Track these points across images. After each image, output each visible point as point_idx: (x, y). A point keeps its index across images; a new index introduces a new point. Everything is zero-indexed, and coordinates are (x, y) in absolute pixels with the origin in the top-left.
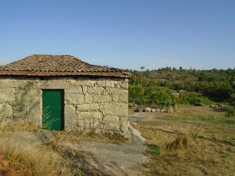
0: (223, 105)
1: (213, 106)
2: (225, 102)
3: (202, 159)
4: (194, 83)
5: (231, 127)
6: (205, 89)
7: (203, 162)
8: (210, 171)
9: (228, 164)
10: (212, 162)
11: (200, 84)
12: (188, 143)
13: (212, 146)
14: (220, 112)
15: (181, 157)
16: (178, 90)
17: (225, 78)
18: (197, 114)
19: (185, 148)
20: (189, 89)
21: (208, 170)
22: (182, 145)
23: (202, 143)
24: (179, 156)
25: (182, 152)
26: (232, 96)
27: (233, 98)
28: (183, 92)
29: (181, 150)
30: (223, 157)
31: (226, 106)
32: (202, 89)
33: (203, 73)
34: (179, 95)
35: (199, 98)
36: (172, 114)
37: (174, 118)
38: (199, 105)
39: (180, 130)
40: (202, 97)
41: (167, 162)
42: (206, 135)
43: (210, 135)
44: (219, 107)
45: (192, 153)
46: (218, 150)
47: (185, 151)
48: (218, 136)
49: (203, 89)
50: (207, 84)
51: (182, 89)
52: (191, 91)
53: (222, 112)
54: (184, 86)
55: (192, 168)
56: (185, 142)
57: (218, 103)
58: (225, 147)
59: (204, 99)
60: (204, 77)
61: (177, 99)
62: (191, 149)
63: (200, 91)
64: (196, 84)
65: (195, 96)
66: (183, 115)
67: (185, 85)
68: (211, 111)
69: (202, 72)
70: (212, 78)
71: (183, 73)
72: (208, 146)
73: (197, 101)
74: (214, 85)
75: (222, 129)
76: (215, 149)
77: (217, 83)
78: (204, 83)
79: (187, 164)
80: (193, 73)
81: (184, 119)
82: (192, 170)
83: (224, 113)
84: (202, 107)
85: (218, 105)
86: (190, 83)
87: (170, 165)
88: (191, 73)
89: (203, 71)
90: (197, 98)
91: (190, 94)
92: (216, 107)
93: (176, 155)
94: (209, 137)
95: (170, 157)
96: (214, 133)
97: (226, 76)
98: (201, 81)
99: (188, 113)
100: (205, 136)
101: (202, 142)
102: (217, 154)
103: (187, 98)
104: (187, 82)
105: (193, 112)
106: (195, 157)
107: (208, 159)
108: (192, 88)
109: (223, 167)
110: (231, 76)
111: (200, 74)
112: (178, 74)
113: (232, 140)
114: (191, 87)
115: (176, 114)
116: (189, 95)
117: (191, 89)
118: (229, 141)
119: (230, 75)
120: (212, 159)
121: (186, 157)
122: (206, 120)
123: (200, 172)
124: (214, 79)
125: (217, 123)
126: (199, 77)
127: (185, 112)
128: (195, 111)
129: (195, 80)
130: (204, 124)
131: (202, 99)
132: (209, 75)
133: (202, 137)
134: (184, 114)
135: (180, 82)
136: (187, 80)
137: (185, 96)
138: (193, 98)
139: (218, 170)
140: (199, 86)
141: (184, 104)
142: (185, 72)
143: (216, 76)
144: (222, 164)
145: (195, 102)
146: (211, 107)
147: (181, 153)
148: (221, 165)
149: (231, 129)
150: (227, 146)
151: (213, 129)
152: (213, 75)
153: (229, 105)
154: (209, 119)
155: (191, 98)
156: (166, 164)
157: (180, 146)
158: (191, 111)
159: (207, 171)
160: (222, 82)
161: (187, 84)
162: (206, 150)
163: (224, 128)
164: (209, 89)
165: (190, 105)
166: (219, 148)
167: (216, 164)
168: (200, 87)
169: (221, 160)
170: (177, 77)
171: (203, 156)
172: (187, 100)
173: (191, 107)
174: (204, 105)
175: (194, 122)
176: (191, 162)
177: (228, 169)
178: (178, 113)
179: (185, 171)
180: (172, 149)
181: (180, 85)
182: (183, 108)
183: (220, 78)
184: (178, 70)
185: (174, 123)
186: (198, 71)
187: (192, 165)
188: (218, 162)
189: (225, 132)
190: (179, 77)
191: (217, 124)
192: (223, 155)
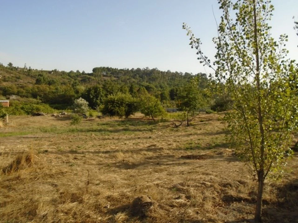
0: (67, 113)
1: (55, 114)
2: (68, 110)
3: (50, 173)
4: (31, 86)
5: (75, 135)
6: (45, 94)
7: (51, 176)
8: (60, 183)
9: (76, 171)
10: (60, 174)
11: (38, 88)
12: (32, 160)
13: (59, 158)
14: (64, 121)
15: (25, 177)
16: (8, 96)
17: (67, 82)
18: (37, 126)
19: (29, 166)
20: (23, 94)
21: (58, 182)
22: (25, 164)
23: (47, 158)
24: (22, 177)
25: (26, 172)
26: (75, 102)
27: (76, 104)
28: (15, 98)
29: (24, 170)
30: (71, 166)
31: (69, 114)
32: (41, 94)
33: (42, 74)
34: (10, 103)
35: (38, 106)
36: (2, 129)
37: (7, 135)
38: (38, 115)
39: (17, 147)
40: (41, 104)
41: (8, 188)
42: (51, 148)
43: (55, 147)
44: (62, 116)
45: (38, 170)
46: (65, 161)
47: (30, 170)
48: (64, 147)
49: (43, 95)
50: (47, 88)
51: (14, 94)
52: (27, 97)
53: (66, 121)
54: (16, 90)
55: (40, 185)
56: (28, 160)
57: (61, 111)
58: (71, 156)
59: (44, 106)
60: (43, 79)
61: (7, 108)
62: (36, 166)
63: (38, 97)
64: (33, 88)
65: (32, 103)
66: (19, 129)
67: (17, 88)
68: (53, 121)
69: (40, 73)
70: (53, 81)
71: (14, 72)
72: (54, 160)
73: (35, 110)
74: (56, 90)
75: (67, 139)
76: (62, 160)
77: (59, 87)
78: (44, 86)
79: (33, 183)
80: (29, 73)
81: (21, 134)
82: (41, 187)
83: (67, 121)
84: (42, 117)
85: (60, 113)
86: (25, 87)
87: (12, 190)
88: (26, 73)
89: (42, 71)
90: (35, 106)
91: (25, 100)
92: (58, 116)
93: (18, 178)
94: (54, 150)
95: (10, 182)
96: (59, 144)
97: (68, 79)
98: (39, 84)
99: (26, 126)
100: (50, 150)
101: (47, 156)
102: (65, 165)
103: (21, 106)
104: (21, 84)
105: (31, 124)
106: (42, 173)
107: (56, 171)
108: (28, 93)
109: (71, 175)
110: (73, 80)
111: (37, 74)
112: (7, 72)
113: (78, 149)
114: (26, 92)
115: (9, 128)
116: (25, 102)
117: (26, 95)
118: (74, 150)
119: (73, 78)
120: (60, 170)
121: (32, 175)
122: (49, 132)
123: (50, 186)
124: (56, 82)
125: (61, 133)
126: (37, 78)
127: (20, 125)
128: (34, 122)
129: (32, 83)
130: (47, 136)
131: (41, 107)
132: (48, 76)
133: (46, 151)
134: (20, 127)
135: (10, 84)
136: (20, 82)
137: (19, 104)
138: (30, 106)
139: (68, 179)
140: (37, 90)
141: (18, 114)
142: (17, 71)
143: (57, 79)
144: (71, 172)
145: (33, 111)
146: (53, 116)
147: (24, 173)
148: (69, 173)
149: (76, 138)
150: (74, 155)
151: (57, 140)
152: (54, 77)
153: (72, 112)
154: (52, 130)
155: (27, 106)
156: (6, 191)
157: (23, 165)
158: (29, 123)
159: (56, 184)
160: (64, 87)
161: (21, 87)
162: (53, 164)
163: (69, 137)
164: (50, 95)
165: (27, 116)
166: (66, 159)
167: (65, 174)
168: (38, 92)
169: (70, 169)
170: (4, 77)
171: (51, 170)
172: (22, 108)
173: (28, 117)
174: (44, 114)
175: (35, 136)
176: (38, 179)
177: (76, 175)
178: (11, 127)
179: (32, 191)
180: (12, 171)
181: (10, 89)
182: (18, 120)
183: (61, 81)
184: (6, 68)
185: (6, 141)
186: (35, 71)
187: (40, 183)
188: (66, 172)
189: (71, 142)
190: (9, 77)
191: (61, 135)
192: (70, 164)
